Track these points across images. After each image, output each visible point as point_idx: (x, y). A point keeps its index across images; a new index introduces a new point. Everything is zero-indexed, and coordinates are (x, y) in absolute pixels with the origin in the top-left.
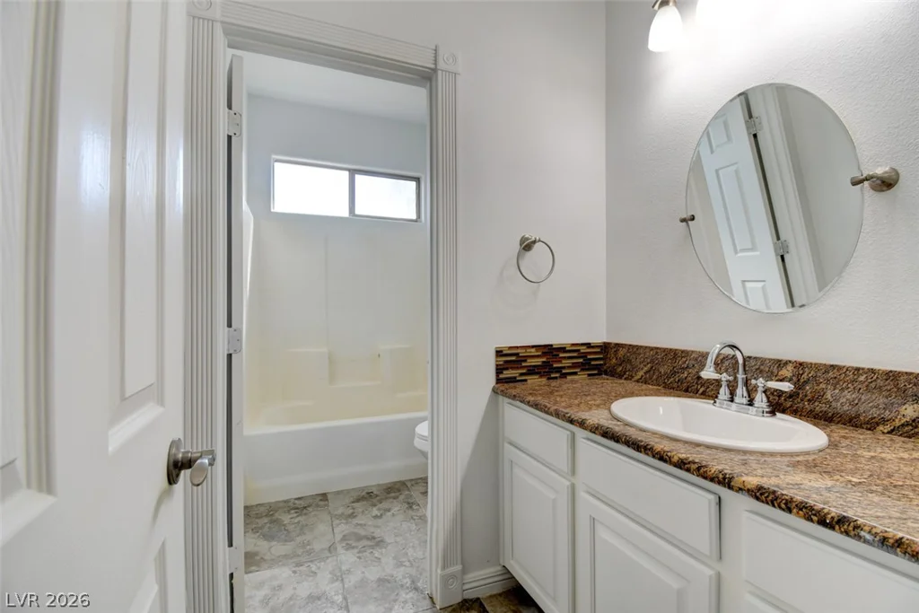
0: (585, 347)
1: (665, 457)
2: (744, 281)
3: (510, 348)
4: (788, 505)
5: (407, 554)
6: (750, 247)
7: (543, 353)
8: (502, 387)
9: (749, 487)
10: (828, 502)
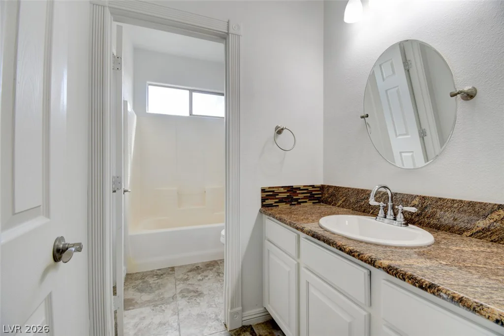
0: (311, 187)
1: (342, 248)
2: (401, 153)
3: (269, 188)
4: (404, 277)
5: (214, 300)
6: (405, 133)
7: (288, 190)
8: (264, 209)
9: (384, 266)
10: (425, 275)
